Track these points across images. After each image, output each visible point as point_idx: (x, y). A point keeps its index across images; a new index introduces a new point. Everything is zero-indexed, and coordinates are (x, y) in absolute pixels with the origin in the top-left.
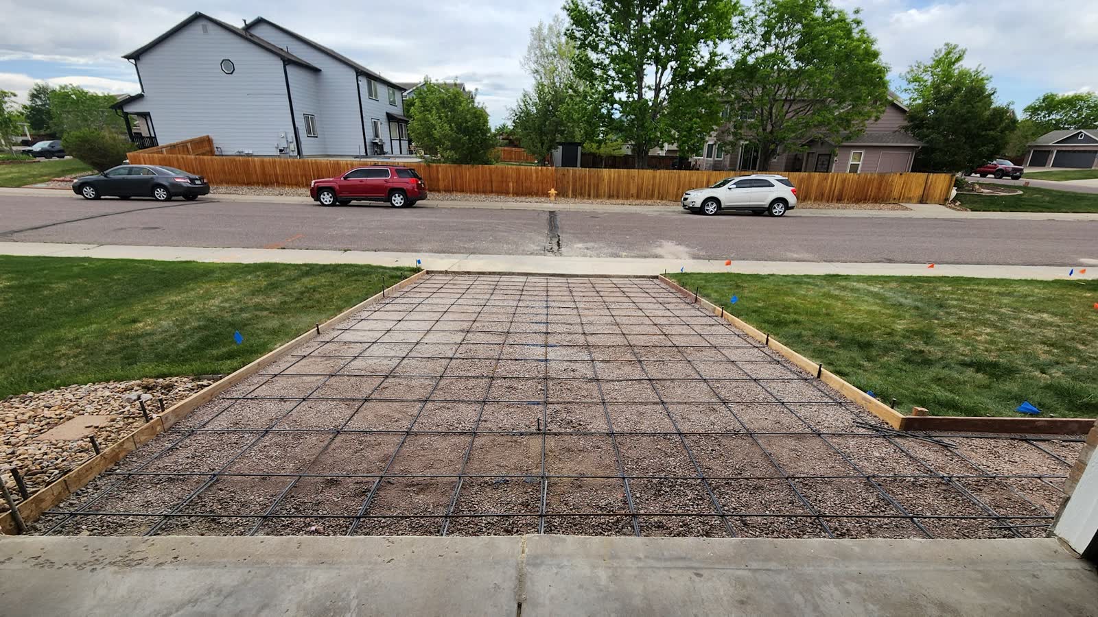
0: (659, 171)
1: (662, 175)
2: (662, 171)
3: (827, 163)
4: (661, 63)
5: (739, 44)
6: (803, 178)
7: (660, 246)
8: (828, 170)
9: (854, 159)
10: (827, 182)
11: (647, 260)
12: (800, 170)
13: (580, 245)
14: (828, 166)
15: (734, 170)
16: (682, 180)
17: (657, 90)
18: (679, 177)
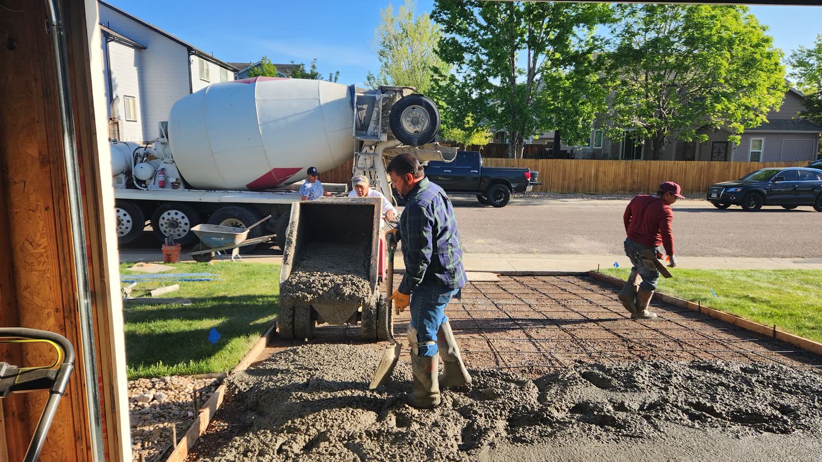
0: (541, 161)
1: (545, 165)
2: (545, 161)
3: (723, 151)
4: (536, 45)
5: (620, 27)
6: (702, 167)
7: (572, 240)
8: (726, 158)
9: (754, 147)
10: (729, 172)
11: (563, 256)
12: (693, 159)
13: (482, 241)
14: (726, 154)
15: (617, 159)
16: (568, 169)
17: (531, 73)
18: (564, 166)
